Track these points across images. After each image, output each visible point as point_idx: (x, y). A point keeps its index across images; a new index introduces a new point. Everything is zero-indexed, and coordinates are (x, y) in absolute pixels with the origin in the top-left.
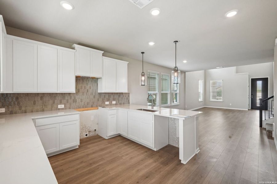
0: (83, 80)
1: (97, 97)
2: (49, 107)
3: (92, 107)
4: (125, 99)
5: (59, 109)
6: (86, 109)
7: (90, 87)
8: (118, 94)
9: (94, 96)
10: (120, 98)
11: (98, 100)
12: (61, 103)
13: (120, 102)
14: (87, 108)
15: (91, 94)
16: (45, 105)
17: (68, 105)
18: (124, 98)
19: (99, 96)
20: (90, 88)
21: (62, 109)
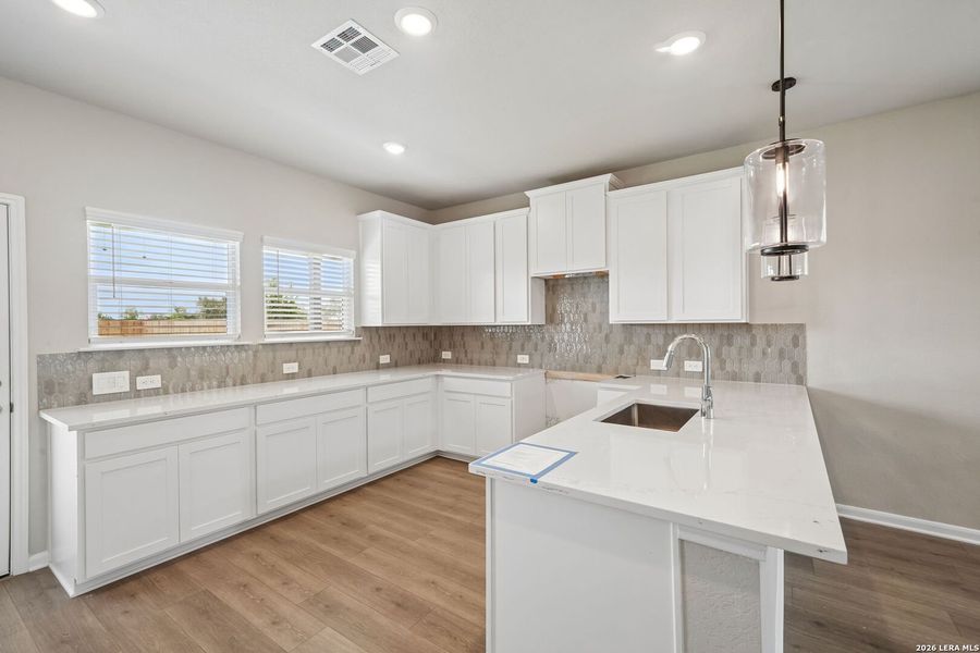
0: (572, 284)
1: (618, 338)
2: (503, 357)
3: (599, 371)
4: (764, 353)
5: (519, 365)
6: (581, 375)
7: (594, 305)
8: (719, 332)
9: (607, 336)
10: (734, 350)
11: (621, 352)
12: (523, 351)
13: (728, 367)
14: (585, 372)
15: (595, 329)
16: (497, 353)
17: (537, 358)
18: (758, 349)
19: (626, 338)
20: (594, 310)
21: (525, 366)
